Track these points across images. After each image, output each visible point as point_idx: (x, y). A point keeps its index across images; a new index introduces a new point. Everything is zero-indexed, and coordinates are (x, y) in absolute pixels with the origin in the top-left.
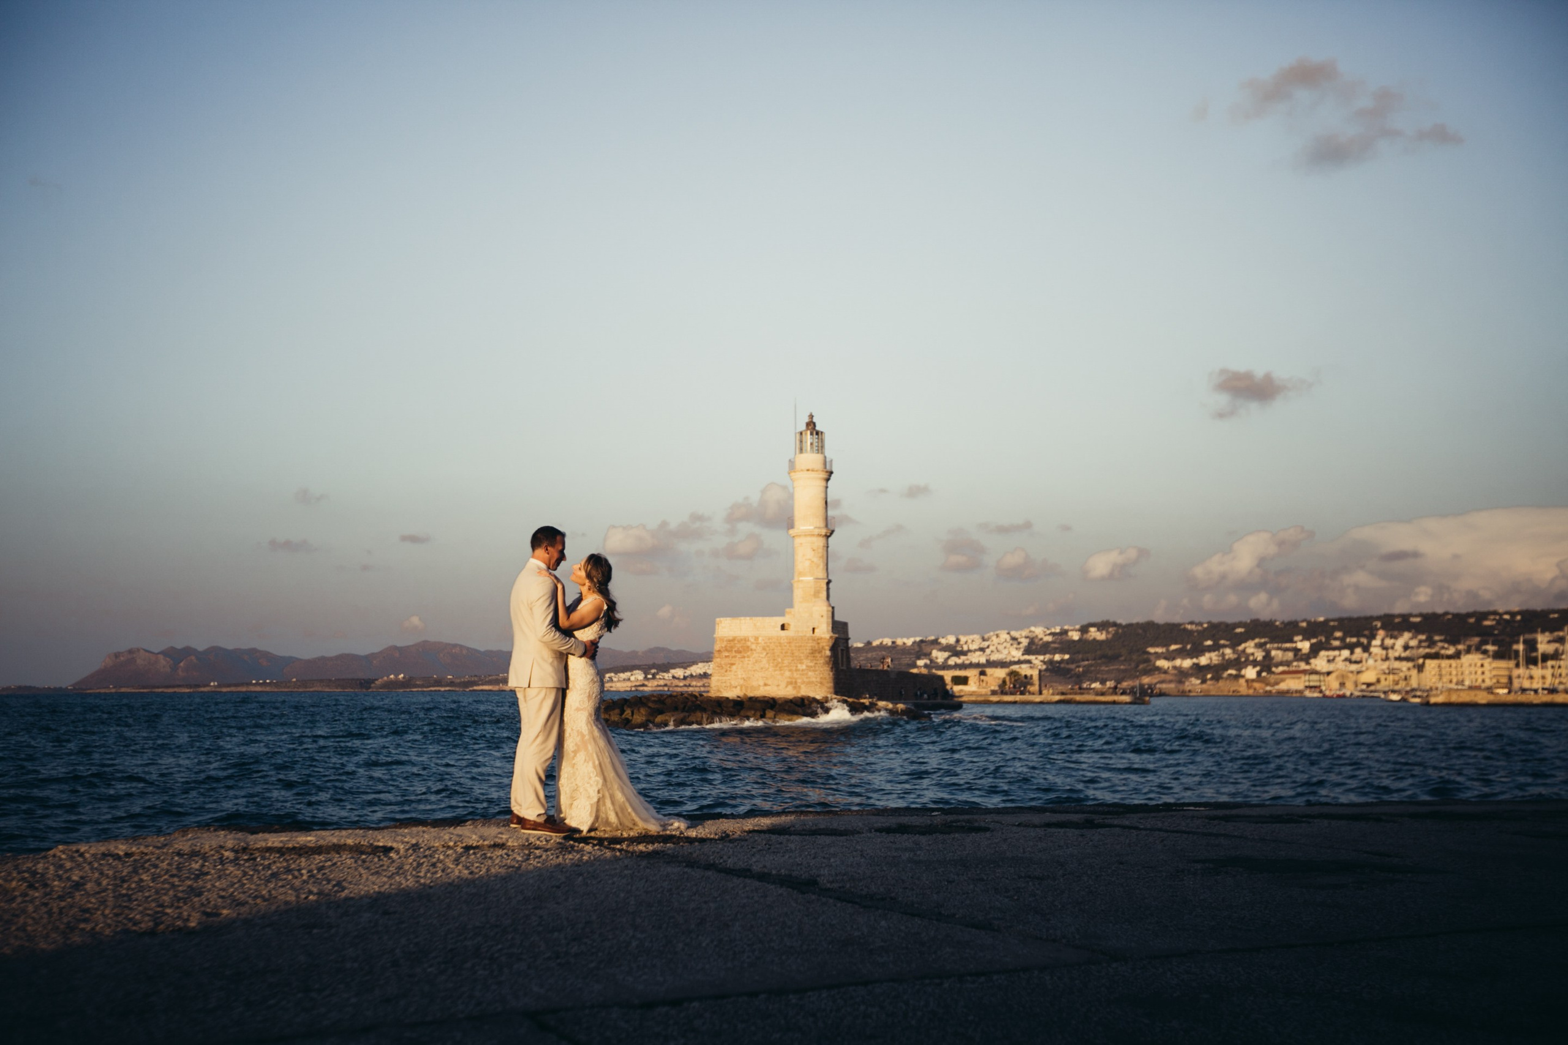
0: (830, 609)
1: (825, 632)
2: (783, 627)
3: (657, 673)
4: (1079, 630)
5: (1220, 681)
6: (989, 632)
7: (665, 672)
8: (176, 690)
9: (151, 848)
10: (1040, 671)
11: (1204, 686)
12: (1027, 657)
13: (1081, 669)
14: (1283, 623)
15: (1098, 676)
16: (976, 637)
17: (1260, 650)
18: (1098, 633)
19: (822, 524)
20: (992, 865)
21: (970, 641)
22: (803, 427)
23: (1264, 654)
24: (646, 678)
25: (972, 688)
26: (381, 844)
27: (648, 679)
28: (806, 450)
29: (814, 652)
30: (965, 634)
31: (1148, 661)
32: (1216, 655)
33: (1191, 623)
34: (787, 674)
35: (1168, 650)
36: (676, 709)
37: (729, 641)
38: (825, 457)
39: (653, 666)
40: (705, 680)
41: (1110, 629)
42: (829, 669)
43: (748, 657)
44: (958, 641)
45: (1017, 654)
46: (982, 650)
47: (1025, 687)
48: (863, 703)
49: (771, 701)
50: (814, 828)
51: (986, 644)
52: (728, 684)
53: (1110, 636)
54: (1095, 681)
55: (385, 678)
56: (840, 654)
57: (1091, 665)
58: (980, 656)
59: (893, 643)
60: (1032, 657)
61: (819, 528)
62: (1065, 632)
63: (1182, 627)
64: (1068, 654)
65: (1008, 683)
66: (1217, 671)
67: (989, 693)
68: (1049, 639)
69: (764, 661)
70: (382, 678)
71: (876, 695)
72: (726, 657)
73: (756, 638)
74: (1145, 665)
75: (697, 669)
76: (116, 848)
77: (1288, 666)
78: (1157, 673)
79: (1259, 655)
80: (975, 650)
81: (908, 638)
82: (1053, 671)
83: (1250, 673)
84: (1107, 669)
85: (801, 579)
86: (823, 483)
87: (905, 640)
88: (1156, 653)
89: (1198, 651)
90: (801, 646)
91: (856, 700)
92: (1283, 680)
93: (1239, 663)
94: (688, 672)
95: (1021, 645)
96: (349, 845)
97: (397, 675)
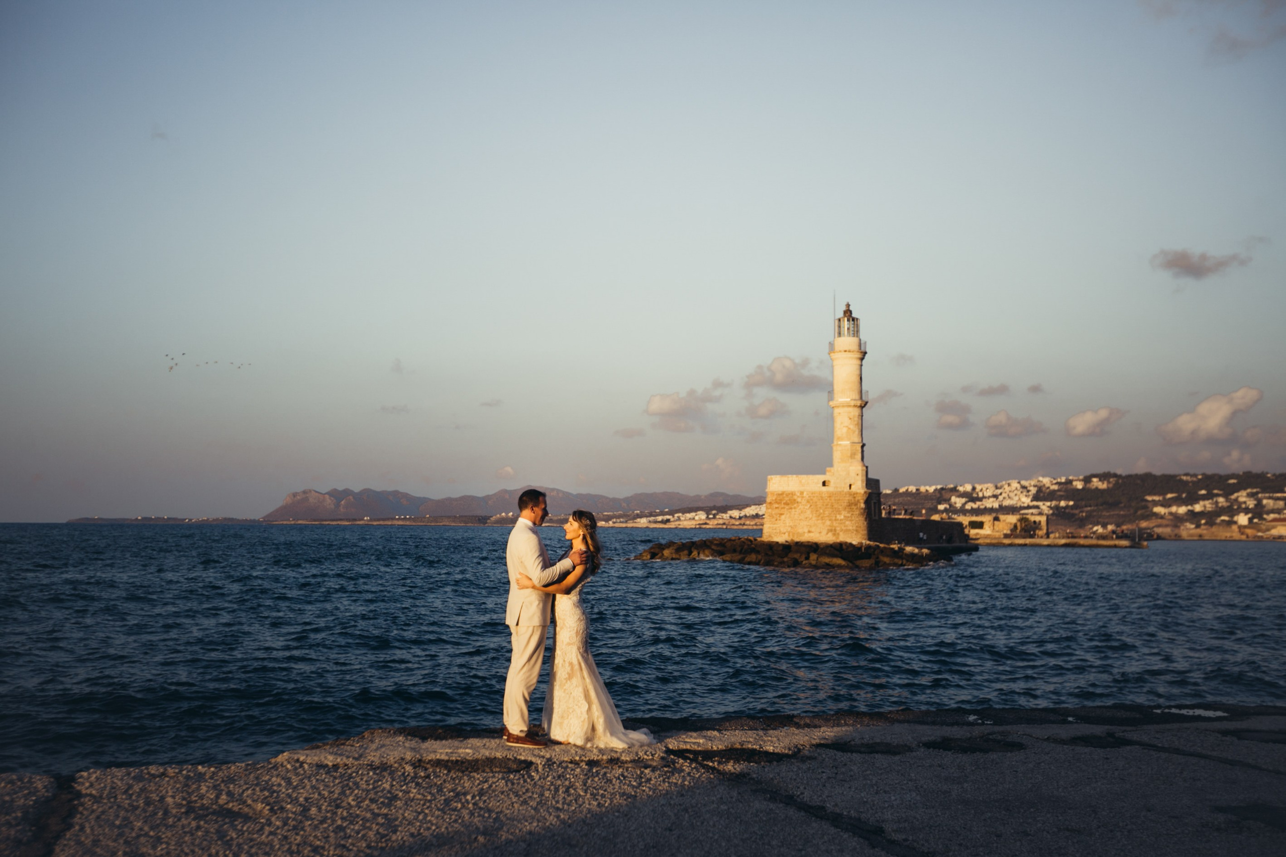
0: (865, 468)
1: (859, 488)
2: (824, 484)
3: (717, 514)
4: (1082, 480)
5: (1214, 527)
6: (1002, 481)
7: (723, 513)
8: (339, 523)
9: (351, 759)
10: (1048, 516)
11: (1198, 531)
12: (1035, 503)
13: (1084, 514)
14: (1274, 475)
15: (1100, 520)
16: (990, 485)
17: (1252, 499)
18: (1100, 483)
19: (857, 397)
20: (1032, 810)
21: (984, 489)
22: (841, 315)
23: (1255, 502)
24: (708, 518)
25: (989, 531)
26: (523, 758)
27: (710, 519)
28: (844, 334)
29: (850, 505)
30: (980, 483)
31: (1146, 507)
32: (1210, 503)
33: (1186, 475)
34: (828, 523)
35: (1164, 499)
36: (735, 551)
37: (779, 495)
38: (860, 340)
39: (714, 508)
40: (757, 520)
41: (1111, 480)
42: (863, 519)
43: (795, 508)
44: (974, 489)
45: (1026, 501)
46: (995, 497)
47: (1034, 532)
48: (893, 549)
49: (815, 546)
50: (871, 742)
51: (999, 491)
52: (778, 531)
53: (1111, 485)
54: (1097, 524)
55: (498, 515)
56: (873, 506)
57: (1094, 511)
58: (993, 502)
59: (917, 490)
60: (1040, 504)
61: (855, 400)
62: (1069, 482)
63: (1178, 478)
64: (1072, 500)
65: (1019, 528)
66: (1210, 517)
67: (1002, 536)
68: (1056, 487)
69: (809, 512)
70: (496, 515)
71: (903, 540)
72: (776, 508)
73: (802, 493)
74: (1143, 511)
75: (750, 511)
76: (326, 758)
77: (1279, 513)
78: (1154, 518)
79: (1251, 504)
80: (989, 497)
81: (930, 486)
82: (1059, 515)
83: (1243, 519)
84: (1108, 514)
85: (839, 443)
86: (859, 362)
87: (928, 488)
88: (1153, 501)
89: (1193, 499)
90: (839, 500)
91: (886, 546)
92: (1274, 527)
93: (1232, 510)
94: (743, 513)
95: (1030, 493)
96: (499, 759)
97: (507, 513)
